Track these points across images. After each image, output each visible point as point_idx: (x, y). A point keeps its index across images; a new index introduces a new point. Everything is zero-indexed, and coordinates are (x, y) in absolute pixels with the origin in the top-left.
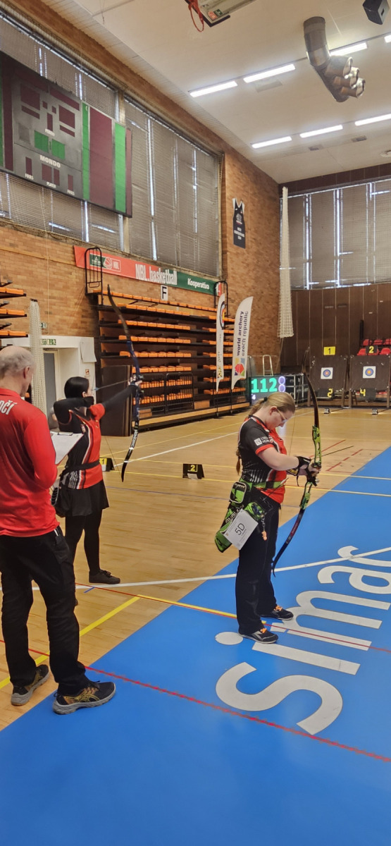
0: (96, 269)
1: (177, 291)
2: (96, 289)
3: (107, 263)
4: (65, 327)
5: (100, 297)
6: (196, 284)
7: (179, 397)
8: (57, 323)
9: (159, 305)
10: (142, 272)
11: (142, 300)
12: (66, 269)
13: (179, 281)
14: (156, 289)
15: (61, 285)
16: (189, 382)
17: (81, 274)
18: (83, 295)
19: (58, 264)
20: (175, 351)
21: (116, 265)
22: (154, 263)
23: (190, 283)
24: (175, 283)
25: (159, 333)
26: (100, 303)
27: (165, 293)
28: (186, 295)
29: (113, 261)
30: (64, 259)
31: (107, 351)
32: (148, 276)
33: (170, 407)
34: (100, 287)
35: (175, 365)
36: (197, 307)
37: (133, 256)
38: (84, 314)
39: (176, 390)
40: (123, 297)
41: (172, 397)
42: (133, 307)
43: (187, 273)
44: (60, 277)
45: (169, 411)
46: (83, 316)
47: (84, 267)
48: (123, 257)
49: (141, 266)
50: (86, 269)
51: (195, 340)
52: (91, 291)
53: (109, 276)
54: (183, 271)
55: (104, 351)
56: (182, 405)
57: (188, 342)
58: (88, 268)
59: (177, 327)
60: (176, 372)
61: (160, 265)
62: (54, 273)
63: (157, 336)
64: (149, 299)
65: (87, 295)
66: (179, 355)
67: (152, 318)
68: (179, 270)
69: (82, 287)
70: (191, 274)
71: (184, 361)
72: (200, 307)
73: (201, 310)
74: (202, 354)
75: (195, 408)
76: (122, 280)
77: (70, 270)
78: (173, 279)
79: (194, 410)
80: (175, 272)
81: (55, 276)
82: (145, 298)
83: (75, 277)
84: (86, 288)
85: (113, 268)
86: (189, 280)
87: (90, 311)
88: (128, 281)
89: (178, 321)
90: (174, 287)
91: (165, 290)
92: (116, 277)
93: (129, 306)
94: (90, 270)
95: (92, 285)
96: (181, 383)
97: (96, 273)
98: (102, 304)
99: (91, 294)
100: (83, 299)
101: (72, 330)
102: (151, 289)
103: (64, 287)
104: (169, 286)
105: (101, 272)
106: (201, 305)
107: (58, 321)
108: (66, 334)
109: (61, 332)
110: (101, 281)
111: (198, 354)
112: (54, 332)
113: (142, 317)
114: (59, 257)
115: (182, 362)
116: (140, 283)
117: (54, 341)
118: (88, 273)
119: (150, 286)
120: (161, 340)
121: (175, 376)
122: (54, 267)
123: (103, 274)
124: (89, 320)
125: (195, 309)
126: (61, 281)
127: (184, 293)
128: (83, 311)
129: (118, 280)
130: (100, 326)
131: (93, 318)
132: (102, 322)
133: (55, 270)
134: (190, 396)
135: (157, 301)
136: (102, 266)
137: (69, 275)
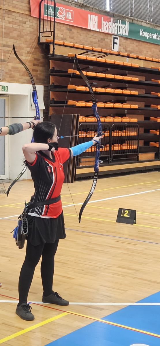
0: (49, 19)
1: (128, 41)
2: (48, 39)
3: (60, 14)
4: (17, 75)
5: (51, 46)
6: (149, 35)
7: (124, 148)
8: (10, 71)
9: (109, 56)
10: (94, 23)
11: (93, 51)
12: (21, 19)
13: (130, 32)
14: (108, 40)
15: (15, 34)
16: (134, 134)
17: (35, 23)
18: (35, 44)
19: (14, 14)
20: (122, 102)
21: (69, 15)
22: (107, 13)
23: (142, 34)
24: (126, 34)
25: (107, 83)
26: (51, 52)
27: (116, 44)
28: (137, 46)
29: (66, 11)
30: (20, 9)
31: (55, 100)
32: (100, 26)
33: (114, 157)
34: (53, 36)
35: (122, 115)
36: (148, 58)
37: (86, 7)
38: (36, 62)
39: (121, 141)
40: (74, 47)
41: (117, 147)
42: (83, 57)
43: (140, 23)
44: (14, 26)
45: (113, 161)
46: (34, 65)
47: (37, 17)
48: (76, 8)
49: (94, 16)
50: (39, 19)
51: (144, 91)
52: (43, 40)
53: (62, 26)
54: (135, 22)
55: (53, 99)
56: (126, 156)
57: (136, 93)
58: (41, 18)
59: (126, 78)
60: (122, 122)
61: (113, 15)
62: (10, 22)
63: (105, 87)
64: (99, 49)
65: (40, 44)
66: (126, 106)
67: (101, 69)
68: (131, 21)
69: (35, 37)
70: (144, 24)
71: (132, 112)
72: (150, 59)
73: (152, 61)
74: (149, 106)
75: (140, 160)
76: (74, 31)
77: (25, 20)
78: (124, 29)
79: (137, 161)
80: (127, 23)
81: (11, 25)
82: (96, 49)
83: (29, 26)
84: (39, 37)
85: (66, 18)
86: (141, 31)
87: (42, 60)
88: (79, 31)
89: (127, 72)
90: (126, 38)
91: (116, 41)
92: (68, 27)
93: (79, 57)
94: (44, 19)
95: (44, 34)
96: (126, 134)
97: (49, 23)
98: (53, 54)
99: (43, 43)
100: (36, 48)
101: (24, 77)
102: (103, 40)
103: (18, 36)
104: (121, 36)
105: (54, 22)
106: (153, 56)
107: (10, 68)
108: (18, 81)
109: (13, 79)
110: (54, 31)
111: (146, 106)
112: (7, 79)
113: (91, 67)
114: (14, 7)
115: (128, 113)
116: (91, 33)
117: (6, 88)
118: (42, 23)
119: (102, 36)
120: (109, 90)
121: (121, 127)
122: (10, 16)
123: (56, 24)
124: (40, 68)
125: (145, 60)
126: (15, 30)
127: (136, 43)
128: (35, 59)
129: (70, 30)
130: (50, 75)
131: (44, 66)
132: (53, 71)
133: (11, 20)
134: (134, 147)
135: (108, 51)
136: (55, 16)
137: (24, 25)
